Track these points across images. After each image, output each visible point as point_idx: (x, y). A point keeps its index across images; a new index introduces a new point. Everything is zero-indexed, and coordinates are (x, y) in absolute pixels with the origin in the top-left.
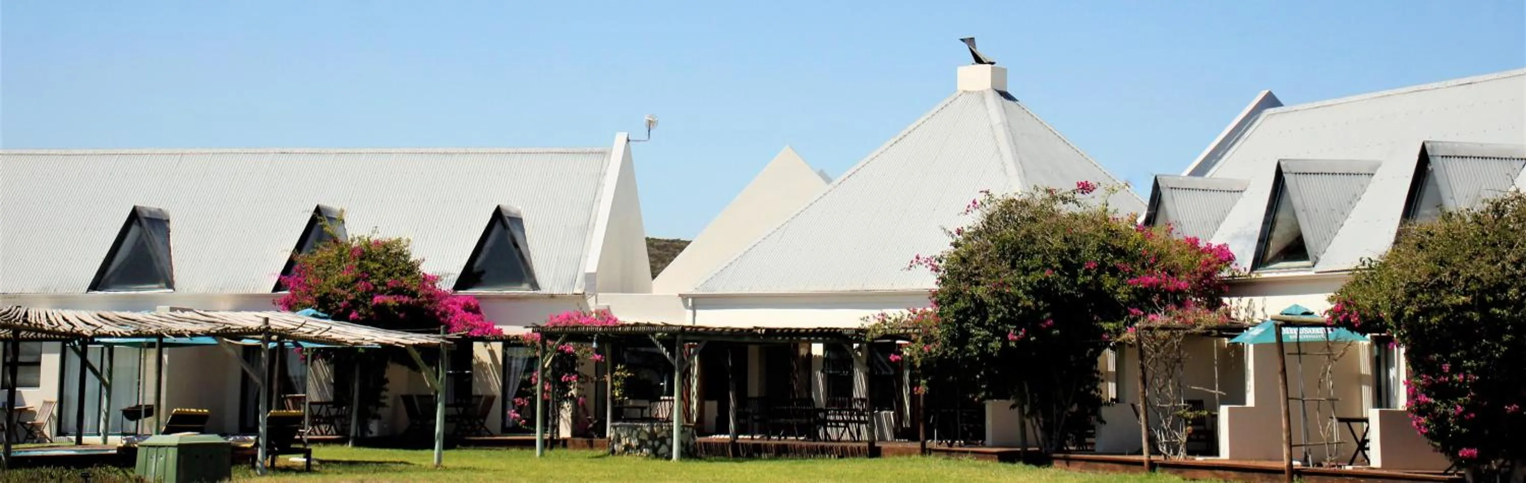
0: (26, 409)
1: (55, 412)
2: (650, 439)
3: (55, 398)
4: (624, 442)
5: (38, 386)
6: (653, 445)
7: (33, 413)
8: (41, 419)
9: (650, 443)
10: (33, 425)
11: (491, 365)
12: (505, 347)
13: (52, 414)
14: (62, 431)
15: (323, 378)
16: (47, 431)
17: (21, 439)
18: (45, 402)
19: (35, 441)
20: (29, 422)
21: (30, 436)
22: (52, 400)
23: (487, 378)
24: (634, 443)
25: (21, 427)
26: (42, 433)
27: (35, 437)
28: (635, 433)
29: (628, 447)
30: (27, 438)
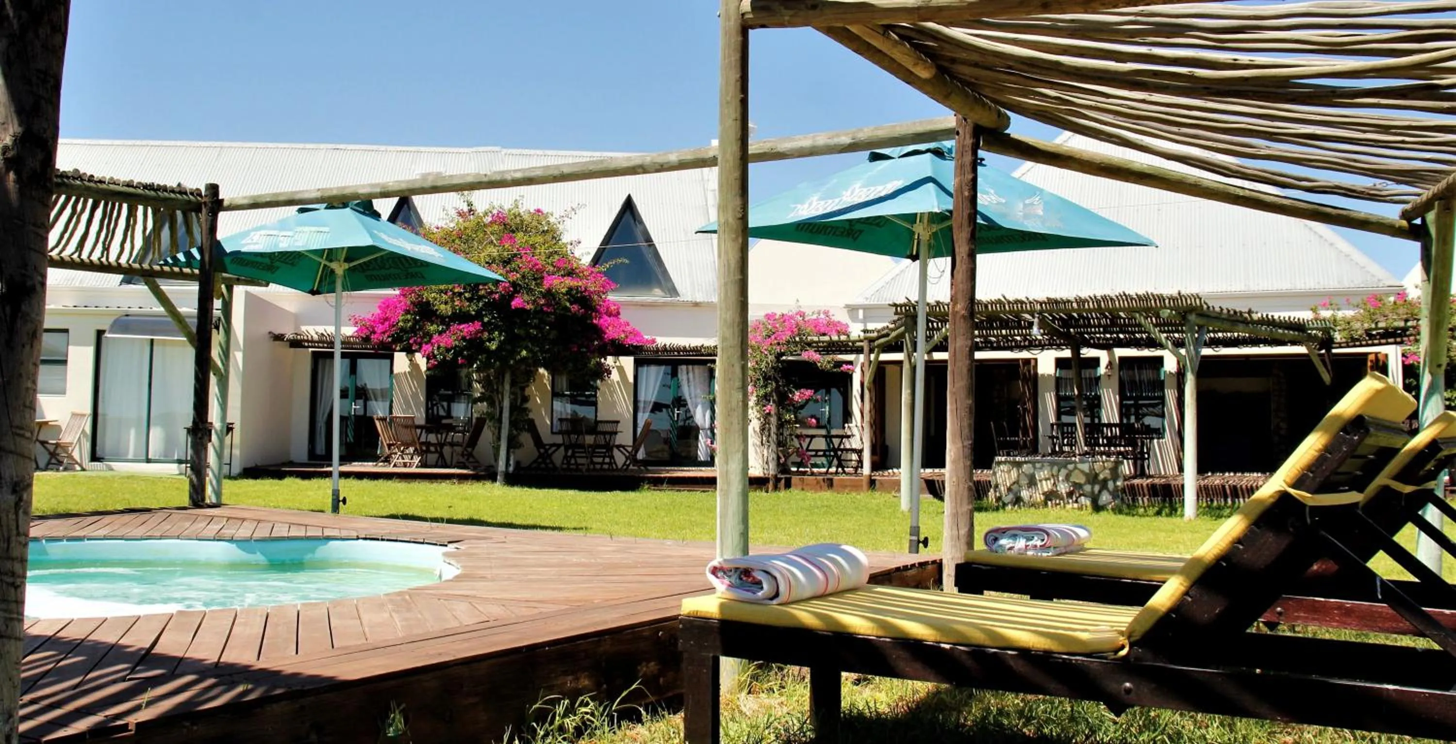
0: (46, 423)
1: (88, 429)
2: (1088, 482)
3: (88, 410)
4: (1047, 486)
5: (64, 393)
6: (1093, 492)
7: (57, 429)
8: (66, 438)
9: (1088, 488)
10: (57, 445)
11: (618, 382)
12: (638, 364)
13: (83, 431)
14: (97, 456)
15: (409, 393)
16: (76, 455)
17: (42, 464)
18: (74, 415)
19: (61, 468)
20: (51, 442)
21: (53, 461)
22: (84, 412)
23: (612, 397)
24: (1063, 488)
25: (42, 449)
26: (70, 457)
27: (60, 463)
28: (1063, 472)
29: (1050, 496)
30: (49, 463)
